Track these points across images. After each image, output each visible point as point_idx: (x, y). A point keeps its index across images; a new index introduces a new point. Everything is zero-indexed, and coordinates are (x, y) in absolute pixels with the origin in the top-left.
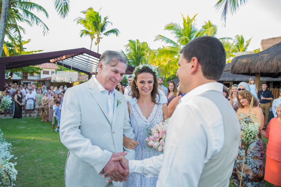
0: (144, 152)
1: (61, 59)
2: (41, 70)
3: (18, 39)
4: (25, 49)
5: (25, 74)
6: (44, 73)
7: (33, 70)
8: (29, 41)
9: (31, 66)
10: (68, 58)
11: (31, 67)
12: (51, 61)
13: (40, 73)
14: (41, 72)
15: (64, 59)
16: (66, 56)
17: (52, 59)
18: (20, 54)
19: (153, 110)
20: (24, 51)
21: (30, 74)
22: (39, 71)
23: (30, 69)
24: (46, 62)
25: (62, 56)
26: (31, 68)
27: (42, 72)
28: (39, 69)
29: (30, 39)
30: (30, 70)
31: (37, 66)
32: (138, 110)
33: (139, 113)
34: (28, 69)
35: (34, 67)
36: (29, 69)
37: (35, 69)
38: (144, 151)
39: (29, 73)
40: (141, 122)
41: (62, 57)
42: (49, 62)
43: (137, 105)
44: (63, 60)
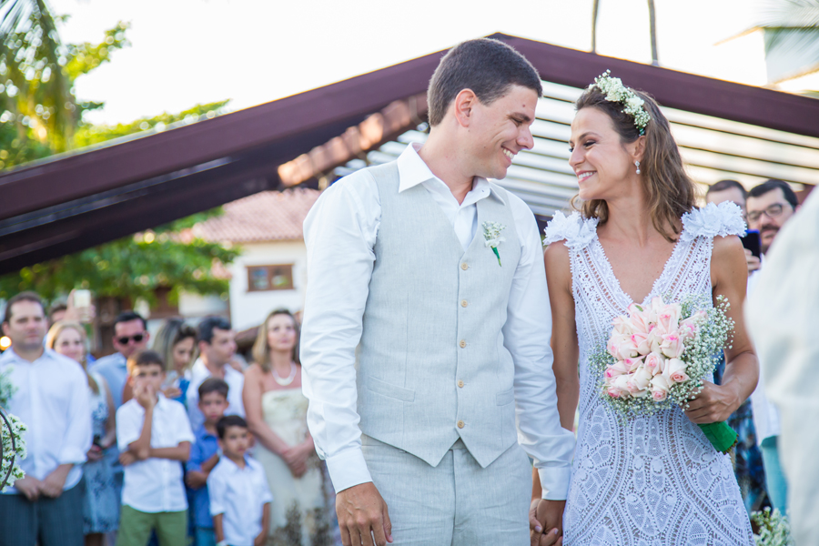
0: (628, 435)
1: (355, 148)
2: (226, 257)
3: (35, 38)
4: (93, 106)
5: (112, 306)
6: (252, 287)
7: (170, 267)
8: (116, 38)
9: (148, 237)
10: (404, 129)
11: (154, 247)
12: (288, 171)
13: (217, 289)
14: (230, 277)
15: (376, 147)
16: (386, 121)
17: (290, 156)
18: (61, 150)
19: (667, 267)
20: (88, 126)
21: (150, 302)
22: (216, 271)
23: (147, 261)
24: (250, 185)
25: (357, 120)
26: (151, 256)
27: (237, 274)
28: (208, 252)
29: (118, 30)
30: (143, 273)
31: (198, 231)
32: (600, 272)
33: (606, 284)
34: (134, 265)
35: (168, 246)
36: (139, 261)
37: (178, 257)
38: (628, 432)
39: (139, 292)
40: (608, 315)
41: (360, 132)
42: (275, 184)
43: (598, 249)
44: (367, 151)
